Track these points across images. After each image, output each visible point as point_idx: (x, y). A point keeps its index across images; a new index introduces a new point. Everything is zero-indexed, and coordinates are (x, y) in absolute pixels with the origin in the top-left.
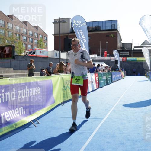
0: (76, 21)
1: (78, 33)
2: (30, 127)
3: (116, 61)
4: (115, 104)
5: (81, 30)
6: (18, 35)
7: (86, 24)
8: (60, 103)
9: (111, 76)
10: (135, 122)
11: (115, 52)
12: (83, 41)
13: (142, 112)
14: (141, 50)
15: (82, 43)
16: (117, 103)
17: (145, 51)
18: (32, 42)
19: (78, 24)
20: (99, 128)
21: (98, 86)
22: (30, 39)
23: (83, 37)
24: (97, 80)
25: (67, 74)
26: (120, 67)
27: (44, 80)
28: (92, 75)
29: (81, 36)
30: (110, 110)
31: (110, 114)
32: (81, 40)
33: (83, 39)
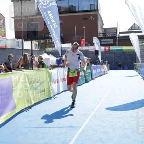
1: (46, 15)
3: (97, 52)
4: (95, 108)
5: (50, 12)
7: (56, 3)
8: (23, 108)
9: (90, 71)
10: (122, 130)
11: (95, 40)
12: (53, 26)
13: (131, 117)
14: (128, 37)
15: (51, 28)
16: (99, 105)
17: (134, 37)
19: (45, 4)
20: (75, 140)
23: (53, 21)
25: (32, 69)
26: (102, 60)
29: (50, 20)
30: (89, 116)
31: (90, 120)
32: (50, 24)
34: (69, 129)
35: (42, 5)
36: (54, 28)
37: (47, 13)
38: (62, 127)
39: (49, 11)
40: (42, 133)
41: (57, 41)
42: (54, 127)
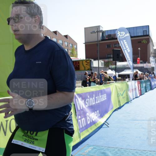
2: (103, 127)
9: (149, 83)
12: (127, 51)
19: (122, 35)
21: (140, 93)
23: (127, 47)
24: (140, 87)
27: (107, 88)
28: (136, 83)
29: (125, 46)
32: (125, 50)
33: (127, 49)
35: (120, 36)
37: (123, 42)
39: (124, 40)
41: (130, 61)
42: (144, 120)
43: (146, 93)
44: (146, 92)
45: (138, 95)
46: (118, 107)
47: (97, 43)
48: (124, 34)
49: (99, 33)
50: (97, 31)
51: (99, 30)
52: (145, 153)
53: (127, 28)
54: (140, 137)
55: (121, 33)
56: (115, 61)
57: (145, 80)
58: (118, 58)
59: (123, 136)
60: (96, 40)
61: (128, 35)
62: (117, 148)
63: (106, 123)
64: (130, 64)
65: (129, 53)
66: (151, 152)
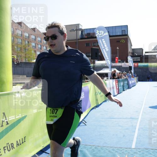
0: (99, 31)
1: (101, 42)
6: (27, 42)
9: (127, 82)
11: (130, 58)
12: (105, 50)
15: (104, 51)
16: (143, 106)
18: (41, 48)
19: (101, 34)
20: (139, 125)
21: (118, 92)
22: (39, 45)
23: (106, 46)
24: (117, 86)
28: (114, 82)
29: (104, 45)
30: (140, 112)
31: (142, 115)
32: (104, 48)
33: (105, 48)
34: (131, 119)
35: (98, 35)
36: (106, 51)
37: (102, 41)
38: (126, 118)
39: (103, 39)
40: (115, 121)
41: (108, 60)
42: (121, 118)
43: (123, 92)
44: (124, 90)
45: (116, 94)
46: (95, 105)
47: (76, 41)
48: (102, 33)
49: (78, 31)
50: (76, 29)
51: (78, 29)
52: (121, 150)
53: (105, 27)
54: (117, 135)
55: (100, 32)
56: (93, 60)
57: (122, 79)
58: (96, 56)
59: (101, 134)
60: (75, 38)
61: (107, 34)
62: (94, 146)
63: (83, 121)
64: (108, 62)
65: (107, 52)
66: (127, 149)
